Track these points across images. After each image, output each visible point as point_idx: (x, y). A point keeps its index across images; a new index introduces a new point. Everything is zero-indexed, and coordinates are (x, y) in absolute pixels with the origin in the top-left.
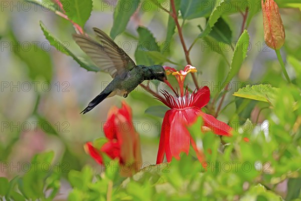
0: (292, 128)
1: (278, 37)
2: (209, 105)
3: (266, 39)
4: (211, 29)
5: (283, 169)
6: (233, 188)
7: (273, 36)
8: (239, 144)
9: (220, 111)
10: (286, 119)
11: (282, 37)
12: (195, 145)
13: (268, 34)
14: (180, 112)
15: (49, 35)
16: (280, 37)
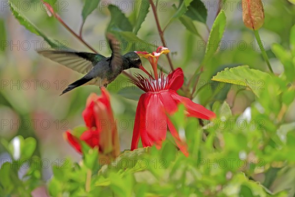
0: (276, 117)
1: (258, 17)
2: (184, 86)
3: (245, 20)
4: (187, 9)
5: (267, 159)
6: (216, 177)
7: (252, 17)
8: (222, 132)
9: (195, 92)
10: (271, 108)
11: (261, 17)
12: (177, 133)
13: (246, 14)
14: (155, 95)
15: (19, 15)
16: (259, 18)
